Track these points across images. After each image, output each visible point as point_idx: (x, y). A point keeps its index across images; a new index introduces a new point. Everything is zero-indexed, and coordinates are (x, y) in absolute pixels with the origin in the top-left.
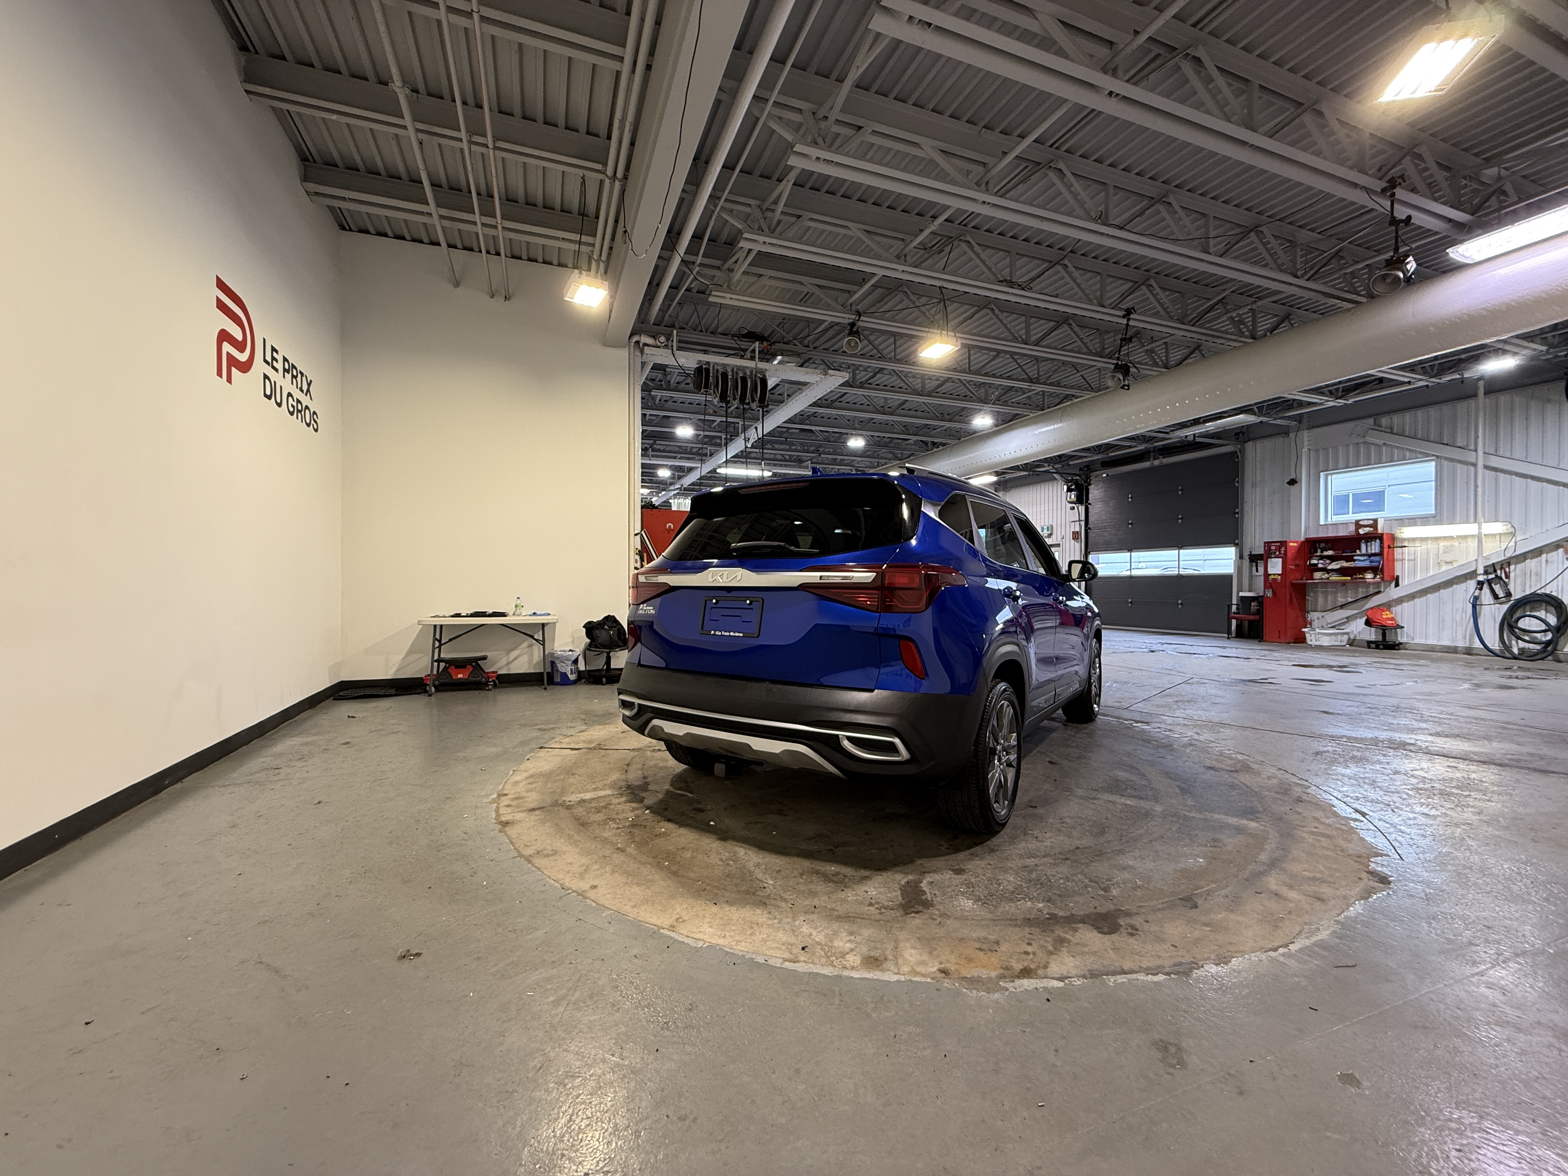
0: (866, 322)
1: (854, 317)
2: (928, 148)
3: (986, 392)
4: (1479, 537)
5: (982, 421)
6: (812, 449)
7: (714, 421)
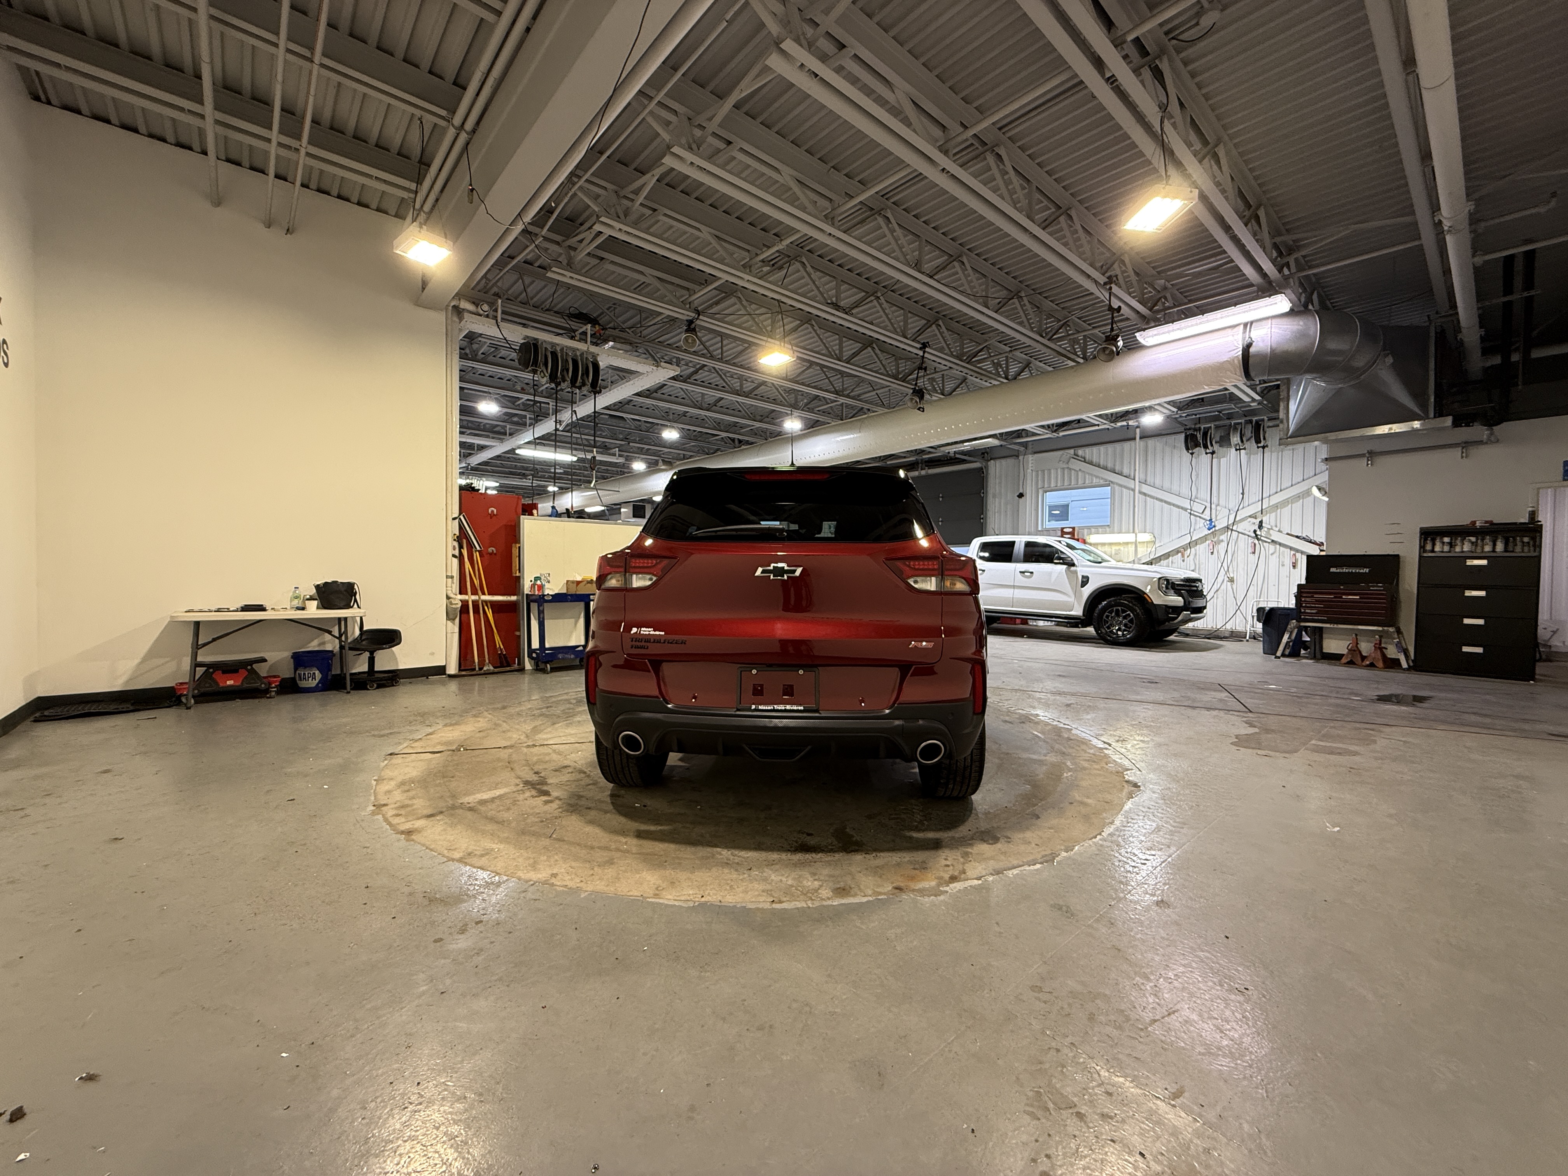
0: (704, 321)
1: (693, 315)
2: (786, 176)
3: (796, 398)
4: (1136, 543)
5: (792, 425)
6: (621, 436)
7: (519, 399)
